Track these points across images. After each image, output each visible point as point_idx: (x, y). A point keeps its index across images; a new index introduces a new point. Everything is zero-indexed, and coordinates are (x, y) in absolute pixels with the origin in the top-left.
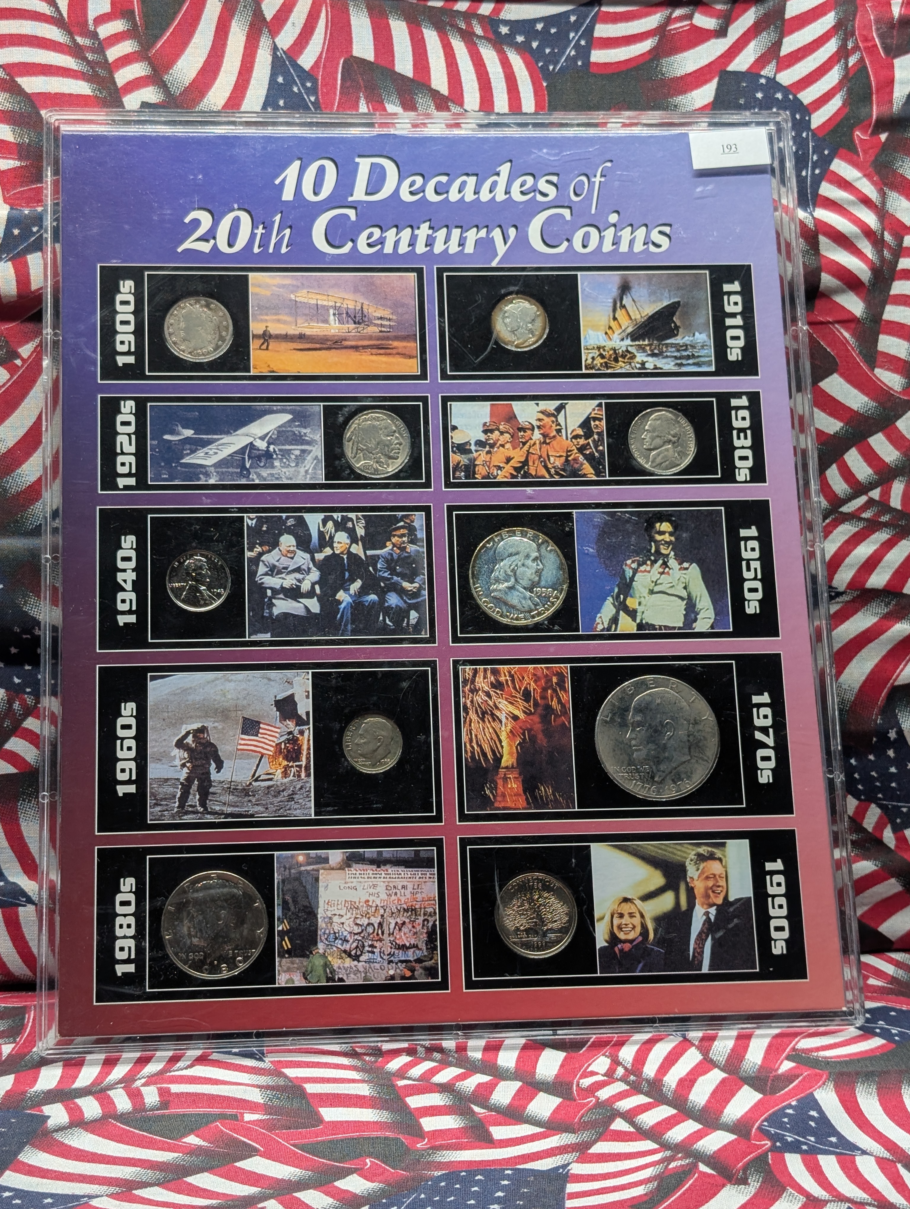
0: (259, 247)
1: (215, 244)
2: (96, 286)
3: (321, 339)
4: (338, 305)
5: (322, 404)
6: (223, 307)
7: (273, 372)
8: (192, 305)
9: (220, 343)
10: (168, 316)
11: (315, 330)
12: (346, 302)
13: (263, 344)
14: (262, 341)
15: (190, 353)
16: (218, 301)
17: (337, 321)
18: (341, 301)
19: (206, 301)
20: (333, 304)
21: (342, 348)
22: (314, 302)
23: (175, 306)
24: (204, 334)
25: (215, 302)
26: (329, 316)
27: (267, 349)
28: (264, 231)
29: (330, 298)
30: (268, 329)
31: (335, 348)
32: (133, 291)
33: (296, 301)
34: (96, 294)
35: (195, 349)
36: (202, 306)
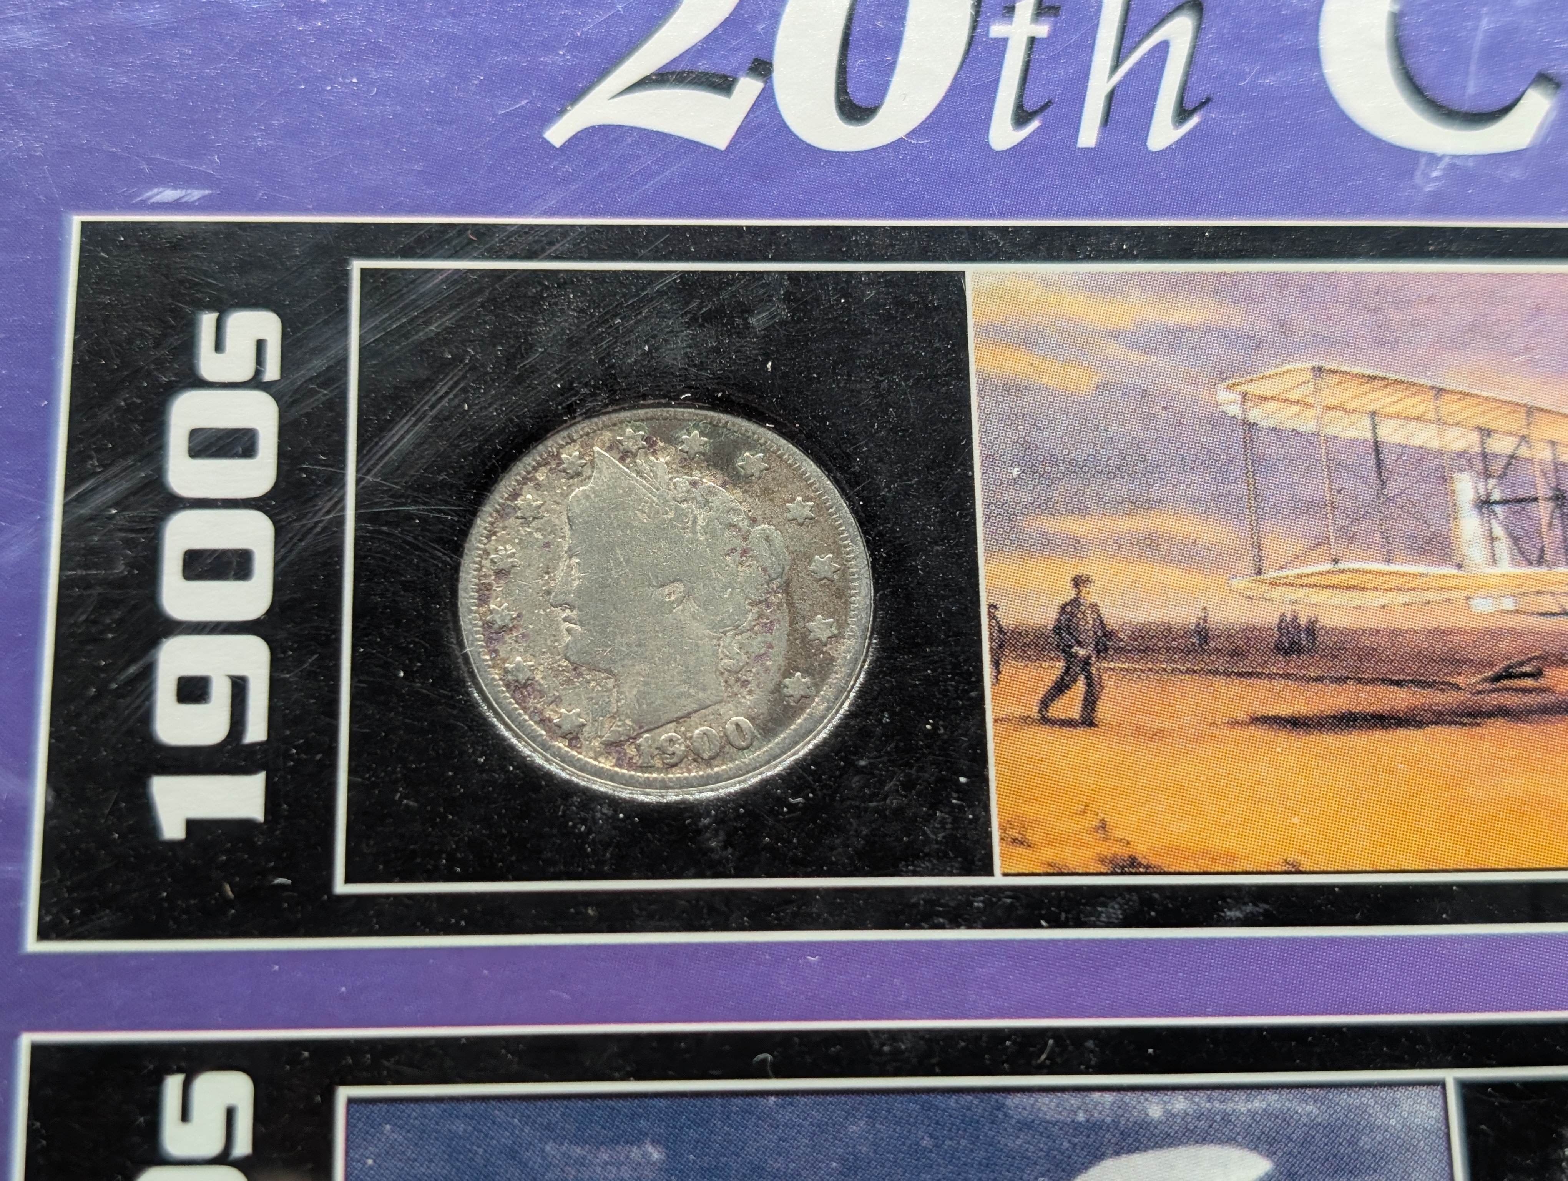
0: (1021, 117)
1: (767, 98)
2: (52, 348)
3: (1419, 656)
4: (1502, 445)
5: (1451, 1076)
6: (810, 467)
7: (1132, 866)
8: (625, 455)
9: (797, 683)
10: (481, 524)
11: (1374, 599)
12: (1544, 430)
13: (1060, 687)
14: (1056, 668)
15: (613, 746)
16: (781, 430)
17: (1503, 546)
18: (1517, 422)
19: (712, 431)
20: (1469, 441)
21: (1546, 710)
22: (1360, 430)
23: (530, 460)
24: (697, 628)
25: (766, 435)
26: (1452, 513)
27: (1088, 720)
28: (1042, 30)
29: (1450, 407)
30: (1092, 595)
31: (1503, 712)
32: (272, 372)
33: (1251, 426)
34: (49, 392)
35: (645, 725)
36: (686, 462)
